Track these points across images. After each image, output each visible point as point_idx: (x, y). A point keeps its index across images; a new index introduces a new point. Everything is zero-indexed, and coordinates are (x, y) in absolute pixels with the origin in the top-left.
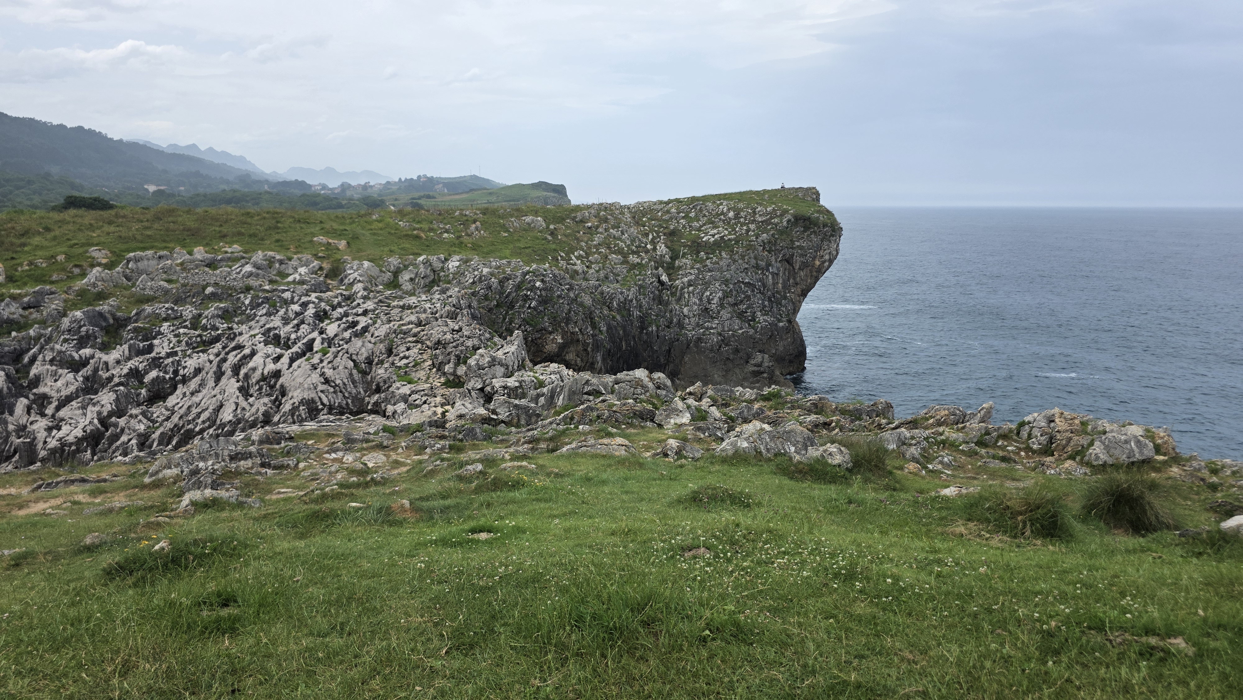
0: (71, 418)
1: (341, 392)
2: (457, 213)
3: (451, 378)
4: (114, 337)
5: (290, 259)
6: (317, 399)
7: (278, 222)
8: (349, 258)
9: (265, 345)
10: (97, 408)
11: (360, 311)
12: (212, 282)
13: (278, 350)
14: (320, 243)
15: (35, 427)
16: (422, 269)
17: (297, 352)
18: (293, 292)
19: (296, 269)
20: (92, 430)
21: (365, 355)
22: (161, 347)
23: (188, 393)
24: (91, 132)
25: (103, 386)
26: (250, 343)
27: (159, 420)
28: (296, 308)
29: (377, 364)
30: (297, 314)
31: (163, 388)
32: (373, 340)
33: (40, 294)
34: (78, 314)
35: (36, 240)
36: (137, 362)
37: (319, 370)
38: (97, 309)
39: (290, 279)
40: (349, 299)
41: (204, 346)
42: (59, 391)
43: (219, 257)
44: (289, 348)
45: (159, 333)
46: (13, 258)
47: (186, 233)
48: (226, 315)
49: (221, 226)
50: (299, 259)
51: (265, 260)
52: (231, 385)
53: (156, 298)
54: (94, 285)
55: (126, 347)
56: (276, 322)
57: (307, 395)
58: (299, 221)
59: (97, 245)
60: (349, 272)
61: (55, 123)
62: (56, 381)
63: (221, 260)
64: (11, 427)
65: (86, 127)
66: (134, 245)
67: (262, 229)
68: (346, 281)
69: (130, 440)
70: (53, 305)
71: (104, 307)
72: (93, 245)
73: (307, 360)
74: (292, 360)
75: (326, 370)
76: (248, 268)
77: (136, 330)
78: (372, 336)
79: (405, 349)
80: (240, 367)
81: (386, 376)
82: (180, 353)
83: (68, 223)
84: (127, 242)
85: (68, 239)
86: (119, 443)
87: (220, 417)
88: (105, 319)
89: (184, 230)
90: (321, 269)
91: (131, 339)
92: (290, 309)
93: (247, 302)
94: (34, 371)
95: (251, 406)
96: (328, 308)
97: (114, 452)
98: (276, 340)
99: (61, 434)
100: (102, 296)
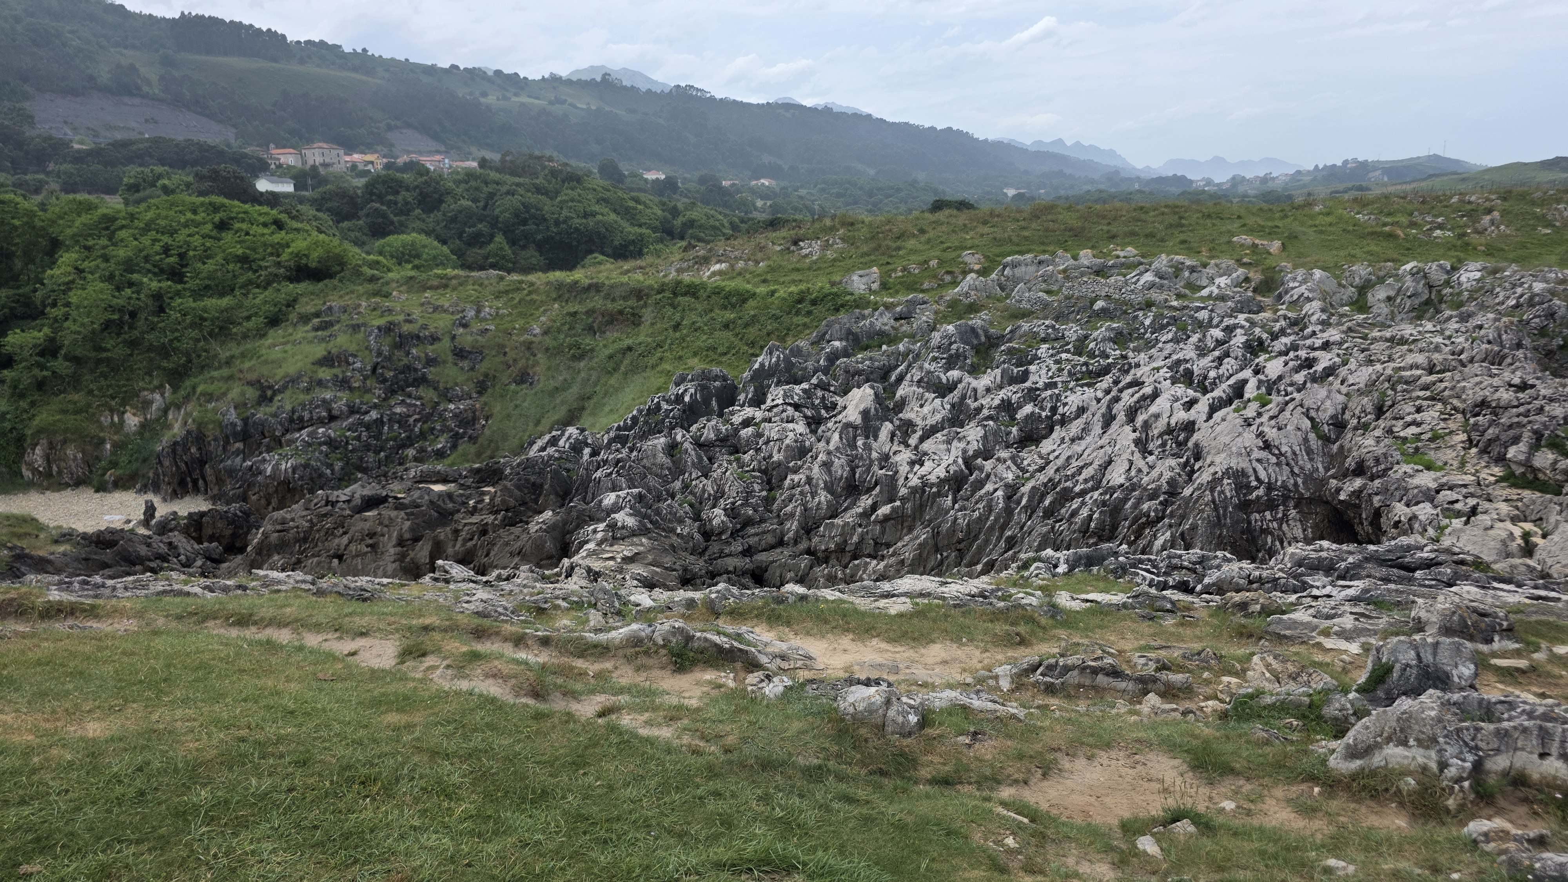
0: (935, 453)
1: (1288, 464)
2: (1455, 200)
3: (1518, 470)
4: (984, 359)
5: (1205, 266)
6: (1251, 471)
7: (1181, 218)
8: (1289, 265)
9: (1173, 384)
10: (962, 445)
11: (1318, 343)
12: (1103, 294)
13: (1190, 392)
14: (1242, 245)
15: (897, 458)
16: (1409, 282)
17: (1220, 398)
18: (1212, 311)
19: (1212, 280)
20: (955, 471)
21: (1331, 411)
22: (1038, 375)
23: (1067, 439)
24: (959, 132)
25: (970, 418)
26: (1152, 379)
27: (1030, 469)
28: (1217, 333)
29: (1356, 429)
30: (1219, 343)
31: (1037, 428)
32: (1344, 389)
33: (913, 303)
34: (951, 328)
35: (911, 243)
36: (1010, 393)
37: (1254, 427)
38: (970, 323)
39: (1205, 293)
40: (1299, 324)
41: (1091, 378)
42: (924, 418)
43: (1110, 263)
44: (1205, 391)
45: (1036, 357)
46: (888, 263)
47: (1067, 233)
48: (1119, 339)
49: (1109, 224)
50: (1217, 265)
51: (1171, 267)
52: (1125, 436)
53: (1033, 313)
54: (967, 295)
55: (998, 372)
56: (1188, 351)
57: (1236, 463)
58: (1209, 216)
59: (970, 248)
60: (1291, 285)
61: (926, 126)
62: (922, 406)
63: (1112, 266)
64: (875, 455)
65: (955, 128)
66: (1008, 248)
67: (1161, 227)
68: (1287, 298)
69: (996, 490)
70: (924, 317)
71: (977, 321)
72: (966, 248)
73: (1235, 411)
74: (1213, 409)
75: (1266, 429)
76: (1148, 277)
77: (1010, 352)
78: (1342, 383)
79: (1413, 410)
80: (1136, 411)
81: (1380, 450)
82: (1060, 385)
83: (942, 224)
84: (1002, 245)
85: (942, 242)
86: (983, 491)
87: (1108, 476)
88: (977, 336)
89: (1065, 230)
90: (1247, 280)
91: (1004, 362)
92: (1208, 334)
93: (1147, 322)
94: (900, 392)
95: (1152, 467)
96: (1265, 336)
97: (976, 503)
98: (1188, 378)
99: (923, 471)
100: (974, 309)
